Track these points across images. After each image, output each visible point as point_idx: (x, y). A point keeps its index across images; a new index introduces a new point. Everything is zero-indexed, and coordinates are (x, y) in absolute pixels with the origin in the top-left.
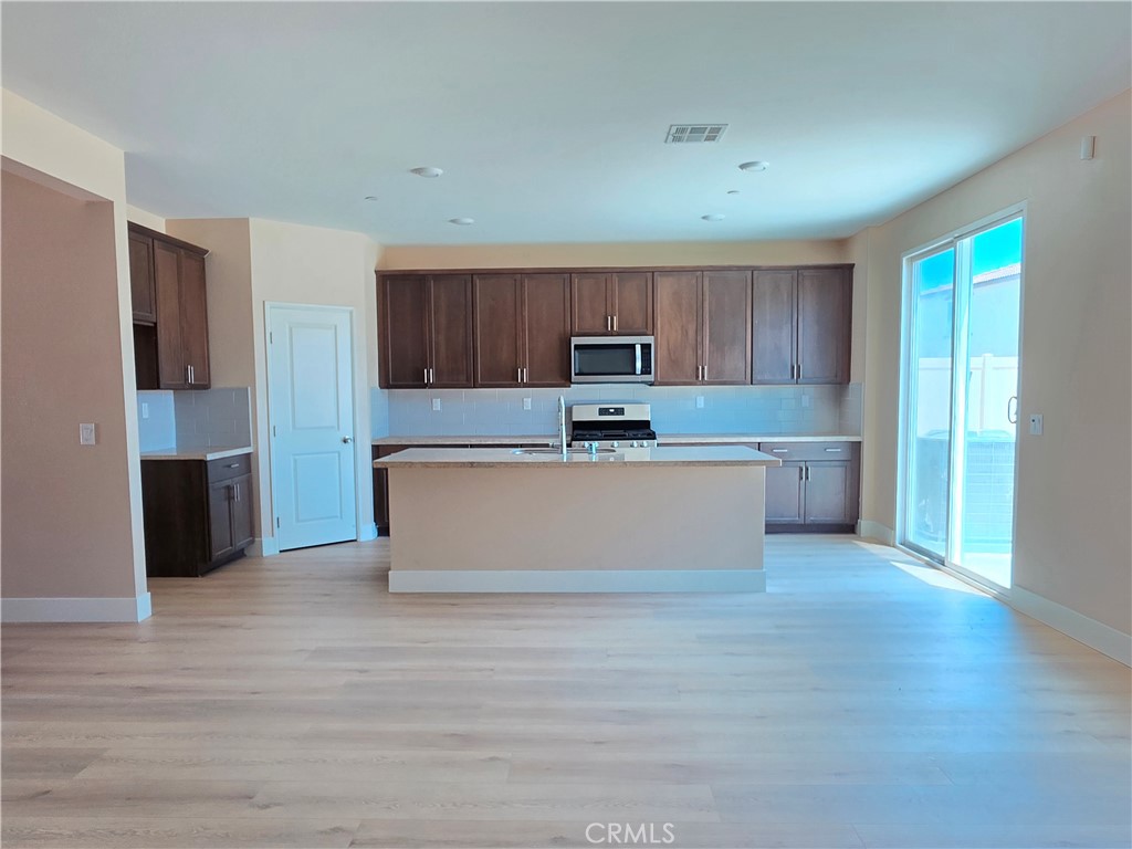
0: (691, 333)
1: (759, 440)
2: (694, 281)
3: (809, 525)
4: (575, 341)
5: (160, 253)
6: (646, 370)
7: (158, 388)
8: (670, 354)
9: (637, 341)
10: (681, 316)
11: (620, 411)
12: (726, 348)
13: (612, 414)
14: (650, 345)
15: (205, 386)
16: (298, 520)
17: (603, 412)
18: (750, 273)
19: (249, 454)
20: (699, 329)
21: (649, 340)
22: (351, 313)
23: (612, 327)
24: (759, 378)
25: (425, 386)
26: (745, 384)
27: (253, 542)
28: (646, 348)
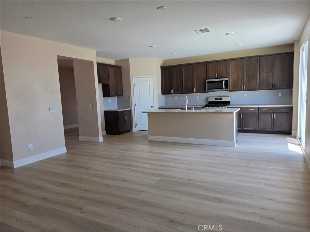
0: (240, 76)
1: (258, 106)
2: (241, 61)
3: (274, 131)
4: (207, 81)
5: (110, 68)
6: (226, 87)
7: (110, 96)
8: (234, 82)
9: (224, 80)
10: (237, 72)
11: (221, 99)
12: (251, 80)
13: (219, 99)
14: (227, 80)
15: (122, 96)
16: (141, 124)
17: (216, 99)
18: (258, 58)
19: (130, 110)
20: (243, 75)
21: (227, 79)
22: (153, 77)
23: (217, 76)
24: (261, 88)
25: (171, 94)
26: (256, 90)
27: (131, 129)
28: (226, 81)
